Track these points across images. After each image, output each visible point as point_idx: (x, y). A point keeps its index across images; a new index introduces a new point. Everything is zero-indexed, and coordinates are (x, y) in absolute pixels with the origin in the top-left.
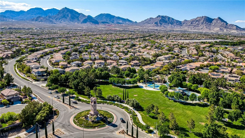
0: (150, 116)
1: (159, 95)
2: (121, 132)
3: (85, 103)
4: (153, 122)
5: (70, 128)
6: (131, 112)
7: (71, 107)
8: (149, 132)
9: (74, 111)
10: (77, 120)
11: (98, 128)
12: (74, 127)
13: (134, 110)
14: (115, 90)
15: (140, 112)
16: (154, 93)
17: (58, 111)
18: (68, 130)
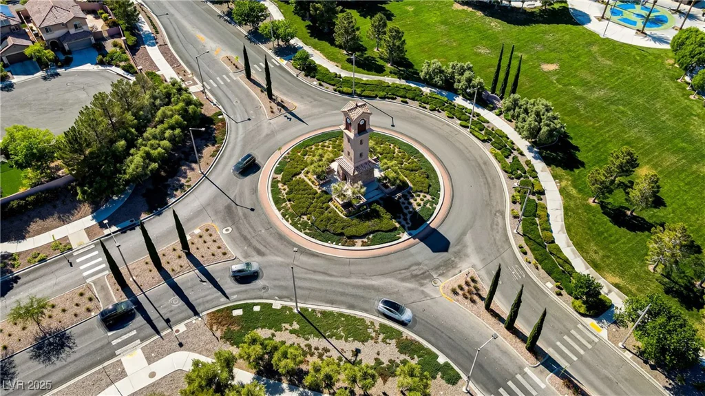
0: (603, 206)
1: (659, 74)
2: (461, 288)
3: (331, 88)
4: (612, 246)
5: (252, 227)
6: (520, 167)
7: (273, 104)
8: (588, 309)
9: (283, 128)
10: (284, 184)
11: (364, 244)
12: (269, 223)
13: (535, 157)
14: (462, 27)
15: (560, 171)
16: (636, 61)
17: (223, 120)
18: (245, 238)
